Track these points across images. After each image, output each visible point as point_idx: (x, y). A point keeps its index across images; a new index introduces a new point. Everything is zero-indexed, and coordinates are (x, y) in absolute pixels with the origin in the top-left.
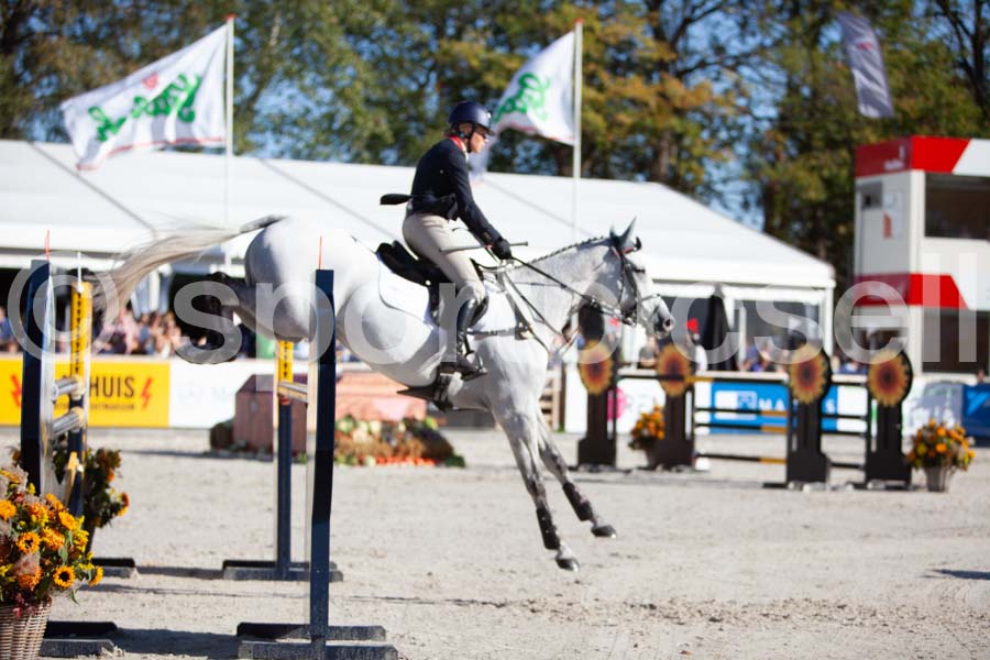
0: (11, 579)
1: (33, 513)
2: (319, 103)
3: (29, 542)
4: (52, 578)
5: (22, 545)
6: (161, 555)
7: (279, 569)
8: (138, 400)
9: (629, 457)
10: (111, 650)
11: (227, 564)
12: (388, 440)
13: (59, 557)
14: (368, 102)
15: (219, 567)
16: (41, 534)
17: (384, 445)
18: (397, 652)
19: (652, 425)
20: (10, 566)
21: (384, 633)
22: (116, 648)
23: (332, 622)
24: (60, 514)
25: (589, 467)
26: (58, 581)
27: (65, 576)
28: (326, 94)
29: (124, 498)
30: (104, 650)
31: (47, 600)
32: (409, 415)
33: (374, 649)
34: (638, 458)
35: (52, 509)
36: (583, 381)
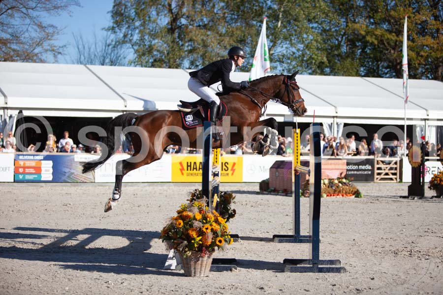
0: (201, 242)
1: (208, 217)
2: (298, 50)
3: (207, 229)
4: (215, 242)
5: (204, 230)
6: (248, 233)
7: (296, 238)
8: (230, 172)
9: (429, 193)
10: (236, 269)
11: (275, 236)
12: (331, 187)
13: (217, 234)
14: (318, 49)
15: (272, 237)
16: (211, 225)
17: (330, 188)
18: (345, 269)
19: (438, 179)
20: (201, 237)
21: (340, 262)
22: (238, 268)
23: (321, 258)
24: (218, 218)
25: (413, 197)
26: (218, 243)
27: (220, 241)
28: (301, 46)
29: (234, 211)
30: (233, 269)
31: (213, 250)
32: (339, 176)
33: (336, 268)
34: (433, 193)
35: (215, 216)
36: (410, 162)
